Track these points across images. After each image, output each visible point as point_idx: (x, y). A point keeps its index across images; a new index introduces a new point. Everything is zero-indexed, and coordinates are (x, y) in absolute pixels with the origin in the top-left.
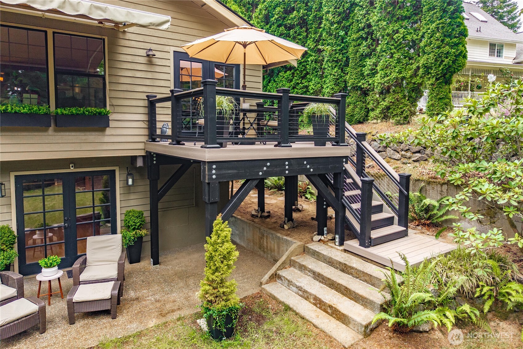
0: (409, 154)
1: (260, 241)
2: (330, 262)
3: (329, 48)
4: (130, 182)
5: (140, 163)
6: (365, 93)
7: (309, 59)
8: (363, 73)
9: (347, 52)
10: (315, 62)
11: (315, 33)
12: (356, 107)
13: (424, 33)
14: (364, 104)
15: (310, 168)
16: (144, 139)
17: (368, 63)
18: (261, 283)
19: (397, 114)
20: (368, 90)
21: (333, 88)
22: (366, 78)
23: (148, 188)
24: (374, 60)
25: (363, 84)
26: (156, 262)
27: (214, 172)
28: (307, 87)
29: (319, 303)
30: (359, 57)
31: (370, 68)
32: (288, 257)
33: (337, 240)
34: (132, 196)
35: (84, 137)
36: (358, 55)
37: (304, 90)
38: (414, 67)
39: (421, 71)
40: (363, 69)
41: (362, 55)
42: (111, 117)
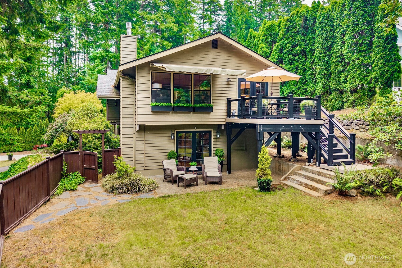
0: (364, 126)
1: (279, 167)
2: (313, 172)
3: (319, 67)
4: (218, 136)
5: (223, 128)
6: (342, 92)
7: (307, 73)
8: (340, 81)
9: (330, 69)
10: (311, 75)
11: (311, 58)
12: (336, 100)
13: (374, 60)
14: (341, 99)
15: (303, 129)
16: (225, 117)
17: (343, 76)
18: (280, 181)
19: (360, 105)
20: (343, 91)
21: (321, 90)
22: (342, 84)
23: (226, 140)
24: (346, 74)
25: (340, 87)
26: (230, 173)
27: (261, 128)
28: (306, 89)
29: (306, 186)
30: (338, 72)
31: (343, 78)
32: (293, 170)
33: (317, 164)
34: (218, 143)
35: (202, 116)
36: (337, 71)
37: (305, 91)
38: (369, 78)
39: (373, 81)
40: (340, 79)
41: (339, 71)
42: (214, 107)
